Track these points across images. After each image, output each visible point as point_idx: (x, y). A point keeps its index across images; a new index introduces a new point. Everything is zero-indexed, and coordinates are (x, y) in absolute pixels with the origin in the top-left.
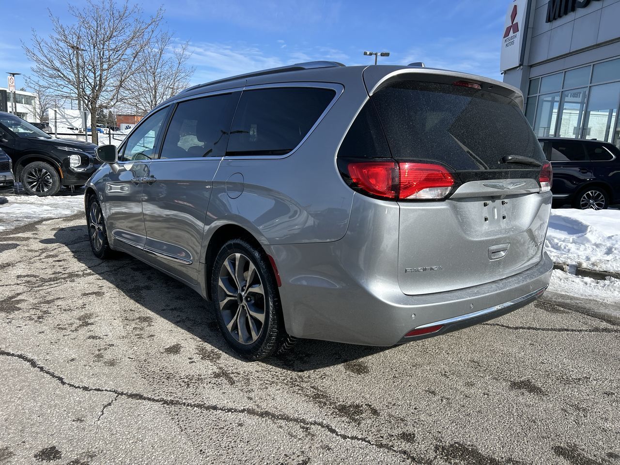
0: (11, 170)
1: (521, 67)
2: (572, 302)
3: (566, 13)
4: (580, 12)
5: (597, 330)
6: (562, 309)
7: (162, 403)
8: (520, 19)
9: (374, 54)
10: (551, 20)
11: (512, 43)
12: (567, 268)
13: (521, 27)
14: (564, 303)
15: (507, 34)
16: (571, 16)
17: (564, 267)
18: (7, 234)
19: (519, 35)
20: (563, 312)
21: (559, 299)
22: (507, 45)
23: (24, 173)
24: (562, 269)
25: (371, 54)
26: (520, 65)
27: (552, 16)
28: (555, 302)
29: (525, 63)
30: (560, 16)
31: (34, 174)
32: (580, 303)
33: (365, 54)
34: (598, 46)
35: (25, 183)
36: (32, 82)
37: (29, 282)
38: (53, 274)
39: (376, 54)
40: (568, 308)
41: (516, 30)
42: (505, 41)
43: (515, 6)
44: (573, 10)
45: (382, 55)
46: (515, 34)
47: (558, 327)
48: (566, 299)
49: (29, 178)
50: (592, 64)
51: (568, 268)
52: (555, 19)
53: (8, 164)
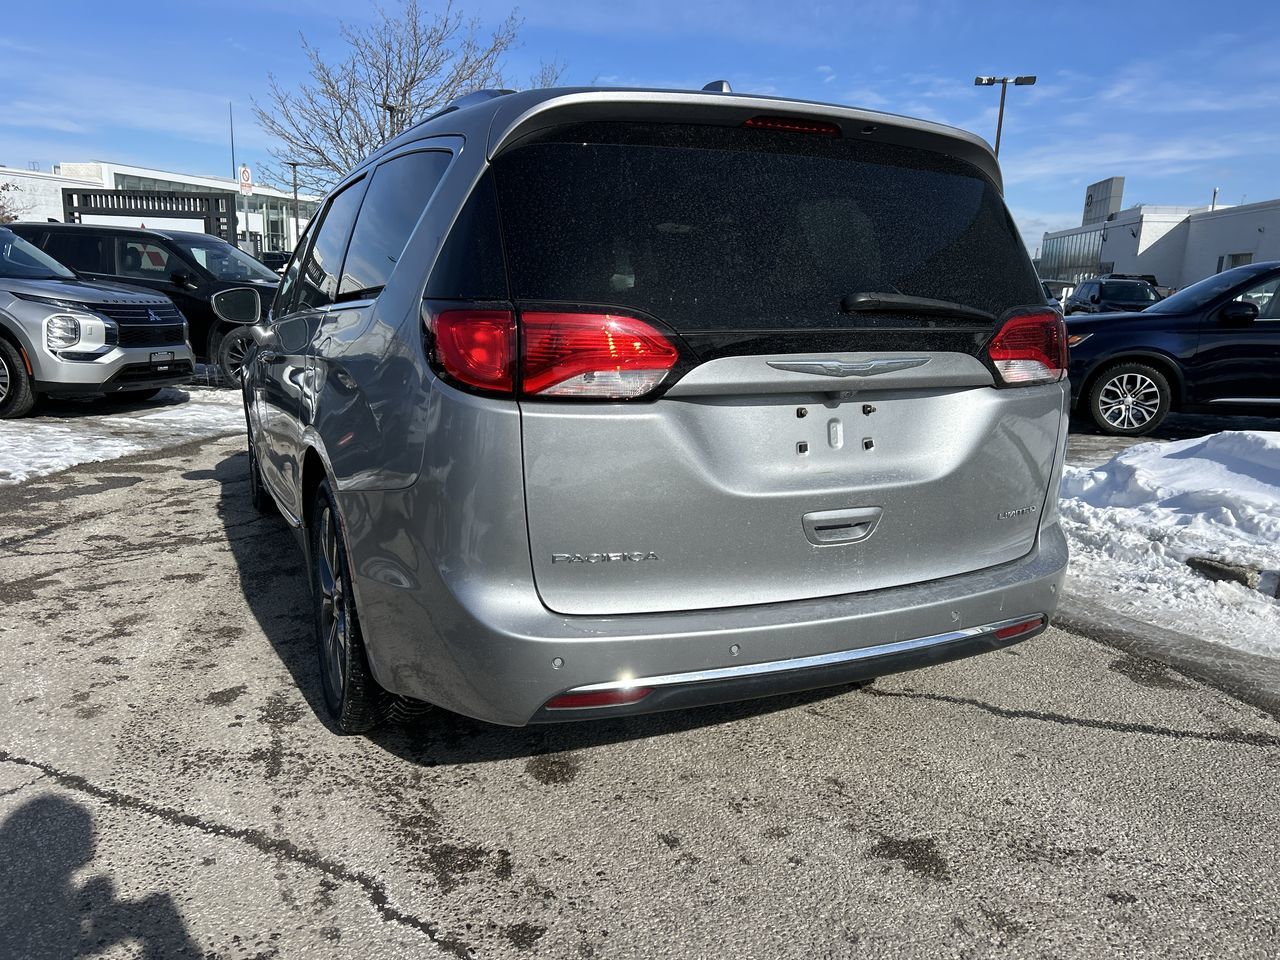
0: (187, 342)
2: (1218, 662)
5: (1233, 735)
6: (1179, 677)
7: (105, 799)
9: (999, 81)
12: (1255, 578)
14: (1193, 663)
17: (1249, 575)
18: (138, 460)
20: (1178, 685)
21: (1187, 653)
23: (224, 348)
24: (1243, 581)
25: (991, 82)
28: (1173, 659)
31: (240, 349)
32: (1238, 667)
33: (979, 82)
35: (226, 366)
36: (273, 176)
37: (99, 548)
38: (155, 536)
39: (1004, 82)
40: (1198, 675)
45: (1019, 82)
47: (1129, 720)
48: (1205, 655)
49: (232, 356)
51: (1258, 578)
53: (180, 330)
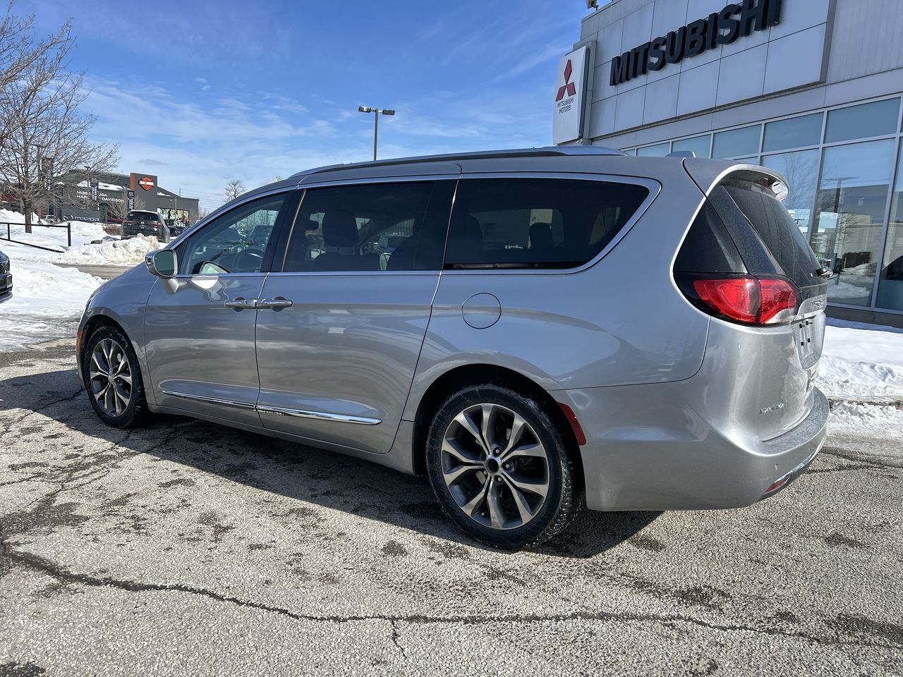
1: (581, 140)
3: (635, 76)
4: (653, 75)
8: (577, 78)
9: (373, 111)
10: (616, 82)
11: (568, 108)
13: (579, 88)
15: (560, 96)
16: (641, 79)
19: (577, 98)
22: (560, 110)
25: (369, 111)
26: (580, 138)
27: (617, 78)
29: (586, 135)
30: (628, 79)
33: (361, 110)
34: (678, 119)
39: (376, 111)
41: (572, 92)
42: (559, 105)
43: (569, 62)
44: (644, 72)
45: (385, 113)
46: (571, 97)
50: (671, 141)
52: (621, 81)
